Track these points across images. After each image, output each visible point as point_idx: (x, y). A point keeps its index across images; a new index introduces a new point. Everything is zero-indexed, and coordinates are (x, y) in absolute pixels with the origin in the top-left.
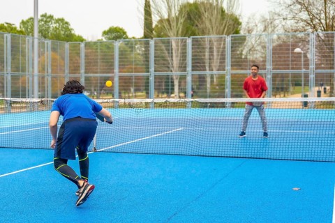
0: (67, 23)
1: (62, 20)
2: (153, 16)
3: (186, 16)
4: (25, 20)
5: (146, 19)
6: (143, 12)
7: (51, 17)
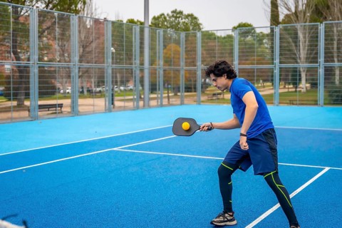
0: (196, 18)
1: (191, 16)
2: (279, 9)
3: (314, 7)
4: (156, 16)
5: (272, 11)
6: (270, 5)
7: (181, 13)
